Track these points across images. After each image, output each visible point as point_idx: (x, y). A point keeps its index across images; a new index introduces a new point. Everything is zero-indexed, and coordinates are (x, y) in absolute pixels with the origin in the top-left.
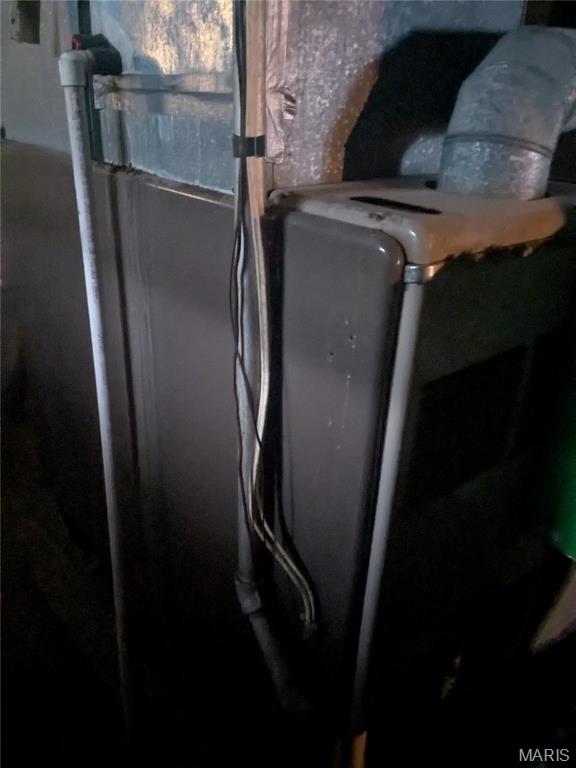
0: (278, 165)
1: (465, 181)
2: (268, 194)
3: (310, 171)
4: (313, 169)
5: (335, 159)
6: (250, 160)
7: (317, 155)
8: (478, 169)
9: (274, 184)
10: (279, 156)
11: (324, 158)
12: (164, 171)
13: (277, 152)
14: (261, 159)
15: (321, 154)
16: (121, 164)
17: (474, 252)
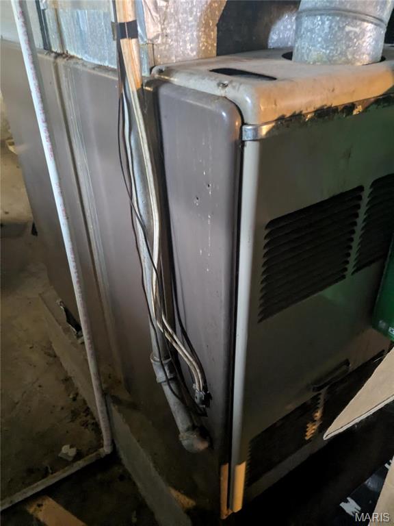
0: (156, 45)
1: (310, 50)
2: (151, 70)
3: (186, 49)
4: (189, 47)
5: (208, 36)
6: (124, 42)
7: (192, 35)
8: (320, 39)
9: (155, 61)
10: (157, 37)
11: (199, 37)
12: (86, 55)
13: (155, 34)
14: (134, 41)
15: (195, 33)
16: (62, 52)
17: (304, 112)
